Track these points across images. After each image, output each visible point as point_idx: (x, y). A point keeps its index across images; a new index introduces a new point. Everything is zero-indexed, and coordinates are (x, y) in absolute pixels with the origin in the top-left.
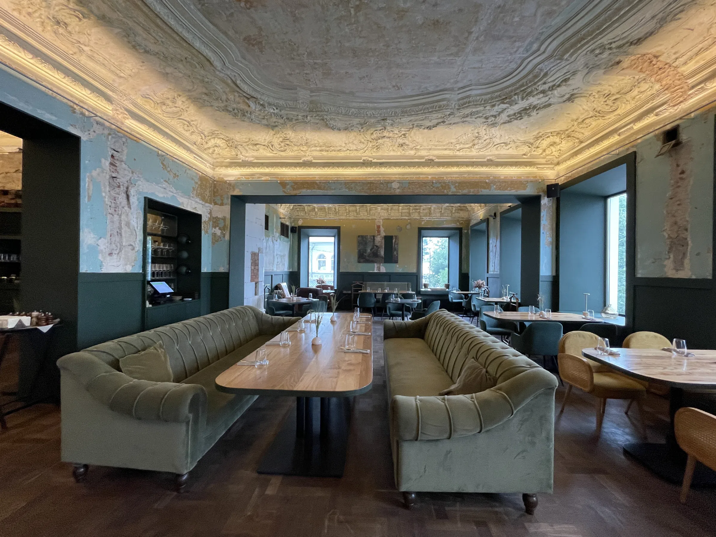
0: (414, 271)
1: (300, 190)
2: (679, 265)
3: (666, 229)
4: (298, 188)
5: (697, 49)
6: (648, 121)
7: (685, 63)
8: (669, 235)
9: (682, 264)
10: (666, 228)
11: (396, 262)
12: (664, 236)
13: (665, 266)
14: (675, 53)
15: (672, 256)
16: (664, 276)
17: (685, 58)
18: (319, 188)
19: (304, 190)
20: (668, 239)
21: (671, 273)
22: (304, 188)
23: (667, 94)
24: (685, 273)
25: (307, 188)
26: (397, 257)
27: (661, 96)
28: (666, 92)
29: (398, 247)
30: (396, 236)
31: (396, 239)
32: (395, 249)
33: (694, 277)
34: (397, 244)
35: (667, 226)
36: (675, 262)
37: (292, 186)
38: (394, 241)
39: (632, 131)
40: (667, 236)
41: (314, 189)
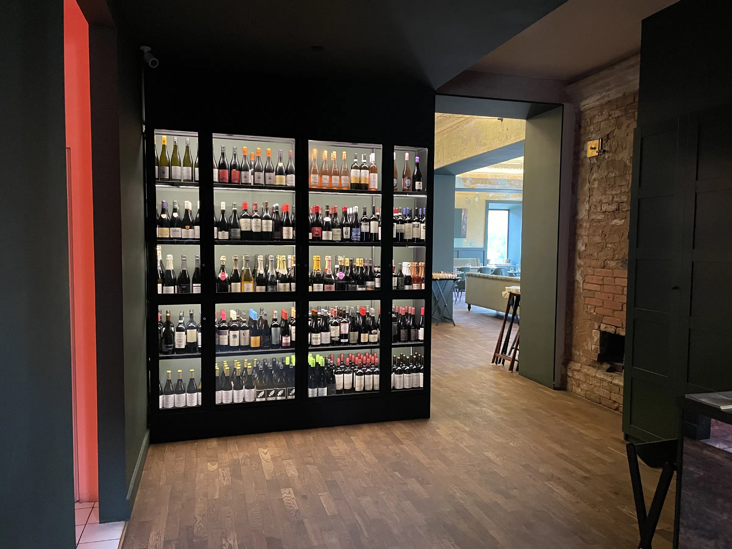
0: (481, 245)
1: (477, 184)
4: (475, 183)
11: (464, 237)
18: (490, 183)
19: (479, 185)
22: (479, 183)
25: (482, 183)
26: (466, 231)
29: (466, 220)
30: (465, 209)
31: (464, 213)
32: (464, 223)
34: (466, 218)
37: (470, 181)
38: (463, 214)
41: (486, 183)
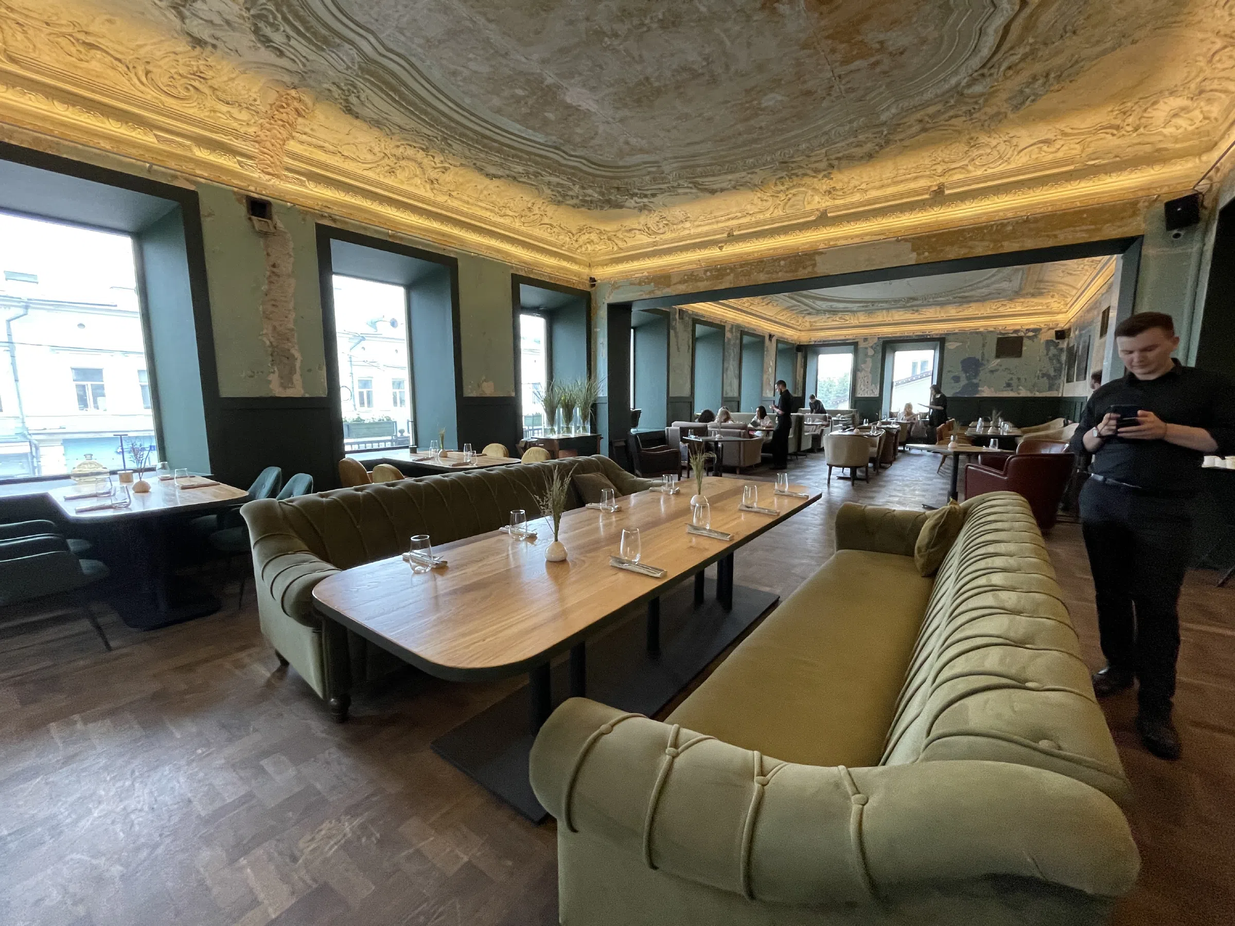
2: (287, 380)
3: (266, 334)
5: (322, 143)
6: (225, 162)
7: (302, 143)
8: (271, 343)
9: (291, 380)
10: (265, 331)
12: (264, 343)
13: (270, 382)
14: (312, 129)
15: (276, 369)
16: (270, 395)
17: (309, 139)
20: (269, 347)
21: (278, 391)
23: (256, 148)
24: (297, 391)
27: (247, 143)
28: (257, 145)
33: (307, 395)
35: (267, 330)
36: (281, 377)
39: (189, 154)
40: (268, 343)
